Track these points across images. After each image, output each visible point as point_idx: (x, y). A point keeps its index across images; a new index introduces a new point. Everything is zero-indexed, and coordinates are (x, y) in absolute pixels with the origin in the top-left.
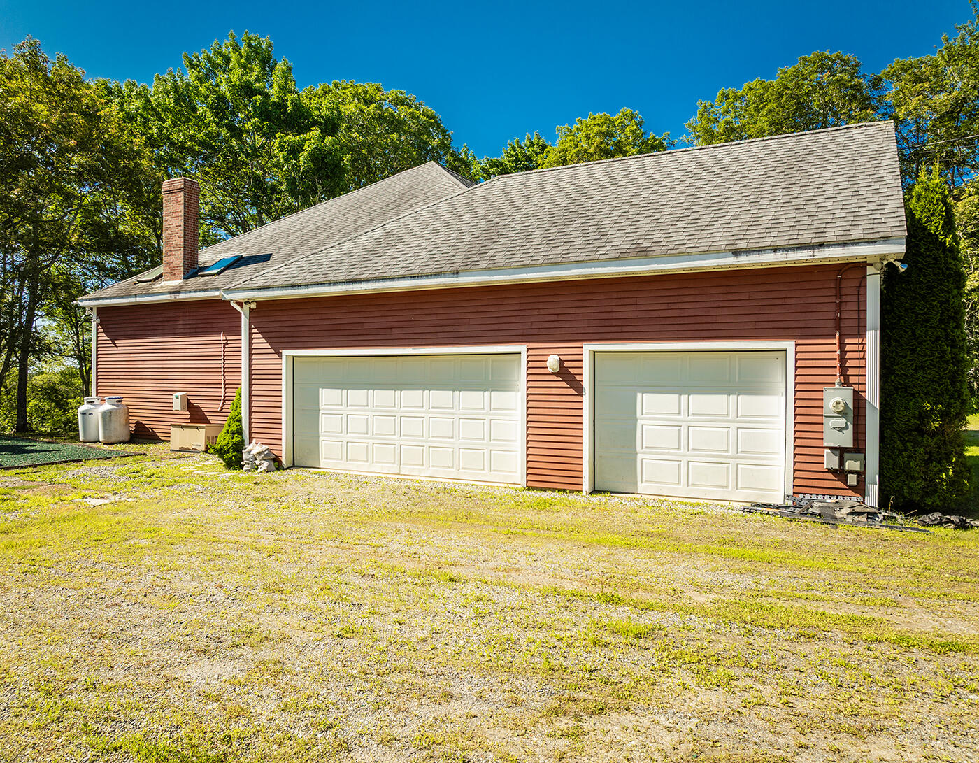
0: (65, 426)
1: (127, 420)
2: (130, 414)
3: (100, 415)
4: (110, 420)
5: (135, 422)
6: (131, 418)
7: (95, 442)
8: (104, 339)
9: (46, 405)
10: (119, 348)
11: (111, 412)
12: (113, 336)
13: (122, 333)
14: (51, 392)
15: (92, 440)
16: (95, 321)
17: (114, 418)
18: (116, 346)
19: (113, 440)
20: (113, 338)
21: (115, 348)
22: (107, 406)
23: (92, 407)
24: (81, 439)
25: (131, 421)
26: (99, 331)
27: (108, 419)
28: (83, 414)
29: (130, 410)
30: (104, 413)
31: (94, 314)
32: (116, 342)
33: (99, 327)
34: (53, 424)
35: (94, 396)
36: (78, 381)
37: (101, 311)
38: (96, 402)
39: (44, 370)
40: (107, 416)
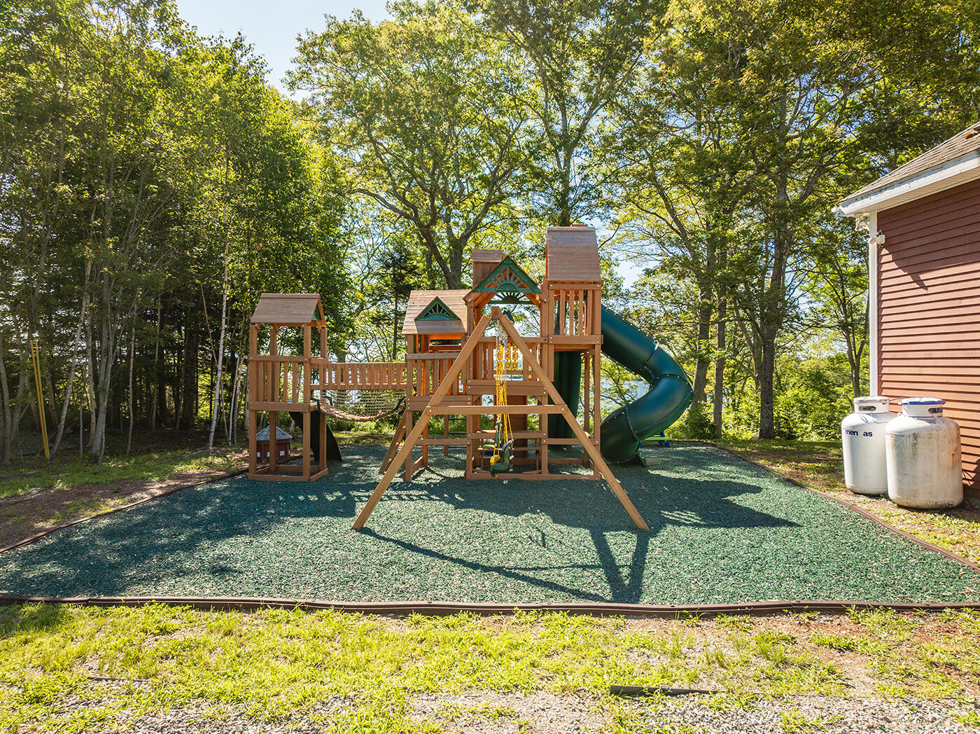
1: (957, 453)
2: (963, 440)
3: (889, 442)
4: (915, 454)
5: (975, 459)
6: (964, 449)
7: (876, 496)
8: (896, 276)
10: (931, 290)
11: (915, 436)
12: (915, 265)
13: (942, 255)
15: (873, 489)
16: (874, 242)
17: (922, 449)
18: (926, 288)
19: (921, 500)
20: (916, 269)
21: (923, 291)
22: (905, 421)
23: (870, 419)
24: (849, 482)
25: (964, 458)
26: (884, 259)
27: (908, 451)
28: (853, 432)
29: (963, 432)
30: (899, 437)
31: (871, 227)
32: (922, 277)
33: (885, 251)
35: (873, 395)
37: (888, 218)
38: (880, 408)
40: (906, 444)
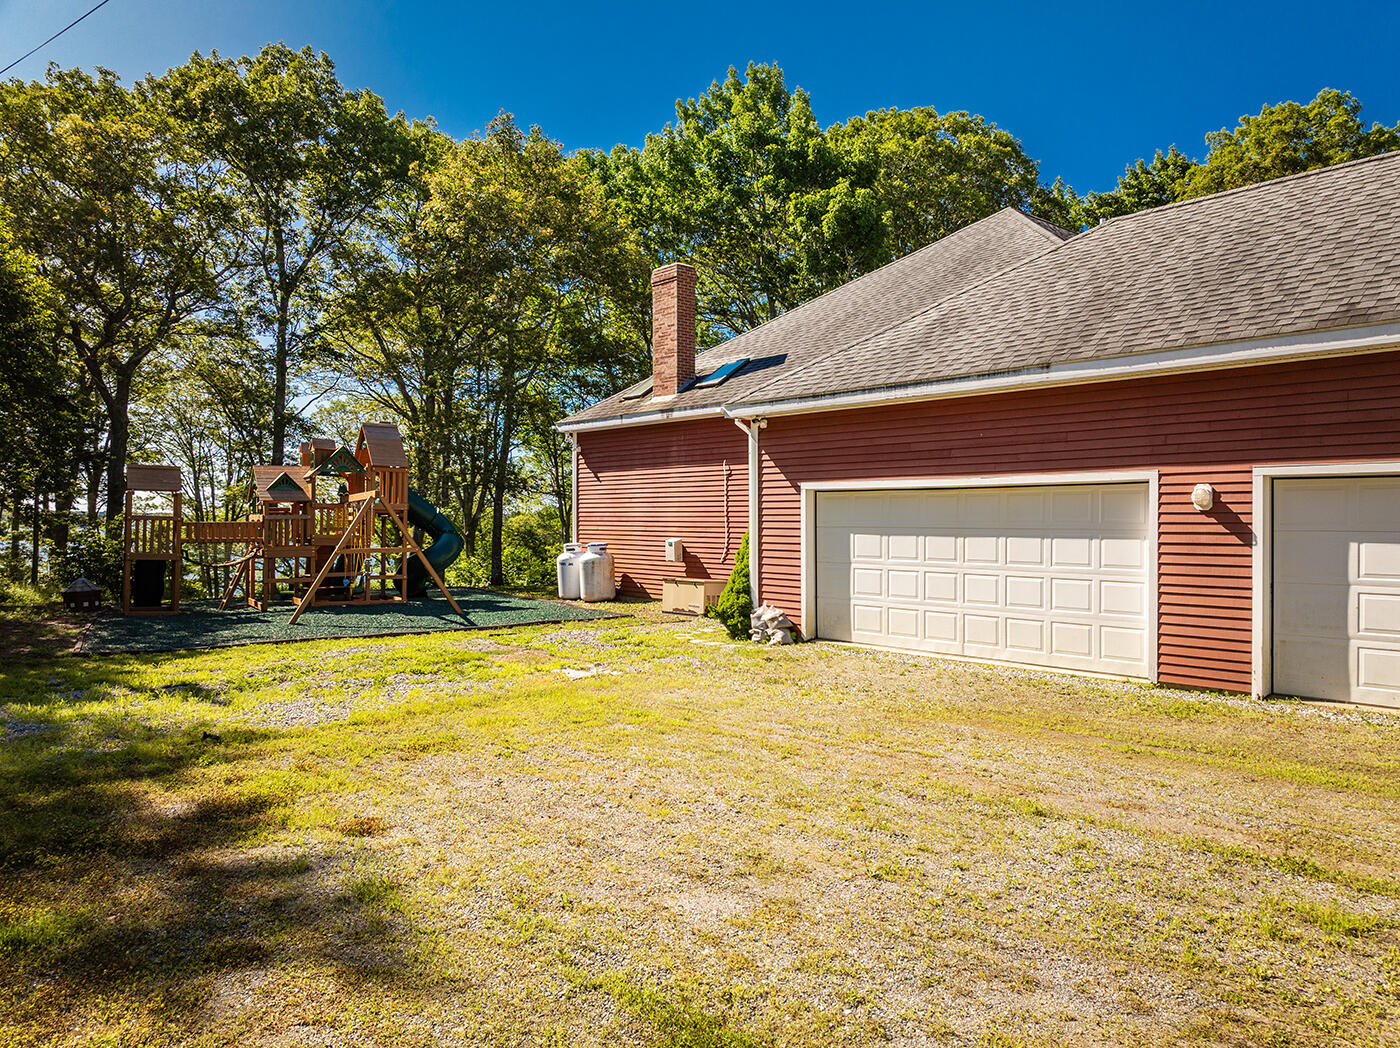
0: (543, 578)
1: (612, 572)
2: (616, 565)
3: (581, 566)
4: (593, 572)
5: (621, 575)
6: (616, 570)
7: (576, 600)
8: (586, 473)
9: (523, 552)
10: (603, 483)
11: (593, 563)
12: (596, 468)
13: (607, 464)
14: (527, 537)
15: (573, 596)
16: (576, 450)
17: (596, 570)
18: (599, 480)
19: (596, 597)
20: (595, 470)
21: (599, 483)
22: (589, 555)
23: (572, 556)
24: (560, 595)
25: (616, 574)
26: (580, 461)
27: (590, 572)
28: (563, 564)
29: (616, 561)
30: (586, 564)
31: (573, 441)
32: (599, 475)
33: (580, 457)
34: (531, 576)
35: (575, 542)
36: (557, 523)
37: (583, 437)
38: (577, 549)
39: (521, 510)
40: (589, 566)
